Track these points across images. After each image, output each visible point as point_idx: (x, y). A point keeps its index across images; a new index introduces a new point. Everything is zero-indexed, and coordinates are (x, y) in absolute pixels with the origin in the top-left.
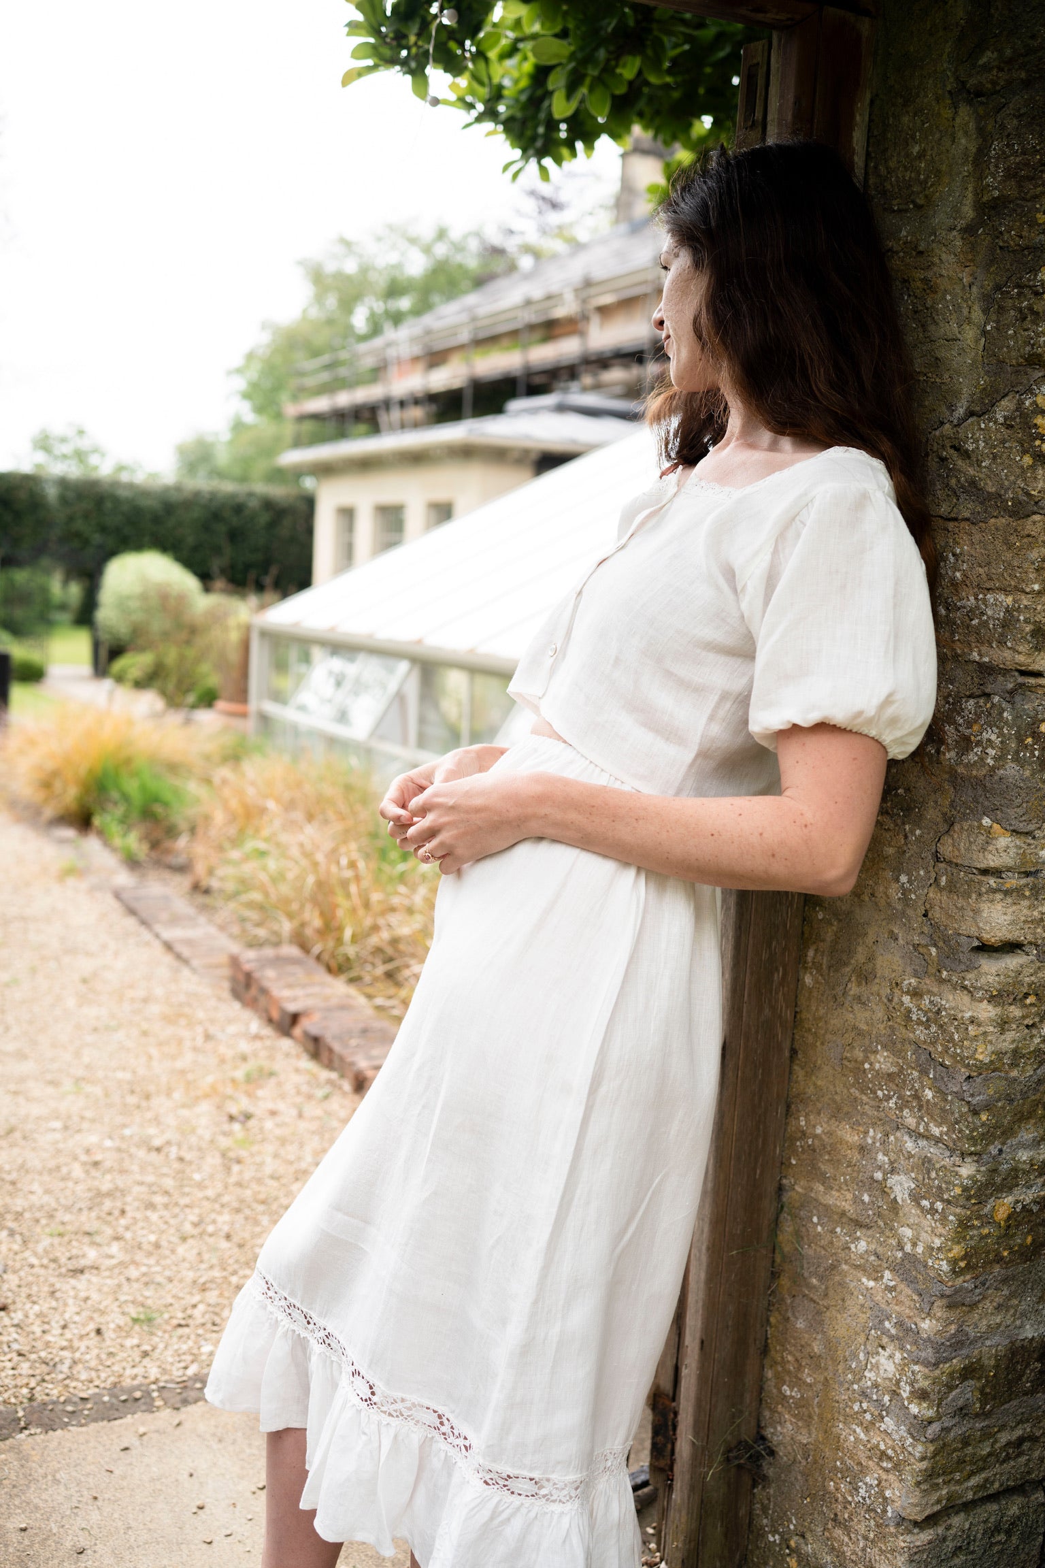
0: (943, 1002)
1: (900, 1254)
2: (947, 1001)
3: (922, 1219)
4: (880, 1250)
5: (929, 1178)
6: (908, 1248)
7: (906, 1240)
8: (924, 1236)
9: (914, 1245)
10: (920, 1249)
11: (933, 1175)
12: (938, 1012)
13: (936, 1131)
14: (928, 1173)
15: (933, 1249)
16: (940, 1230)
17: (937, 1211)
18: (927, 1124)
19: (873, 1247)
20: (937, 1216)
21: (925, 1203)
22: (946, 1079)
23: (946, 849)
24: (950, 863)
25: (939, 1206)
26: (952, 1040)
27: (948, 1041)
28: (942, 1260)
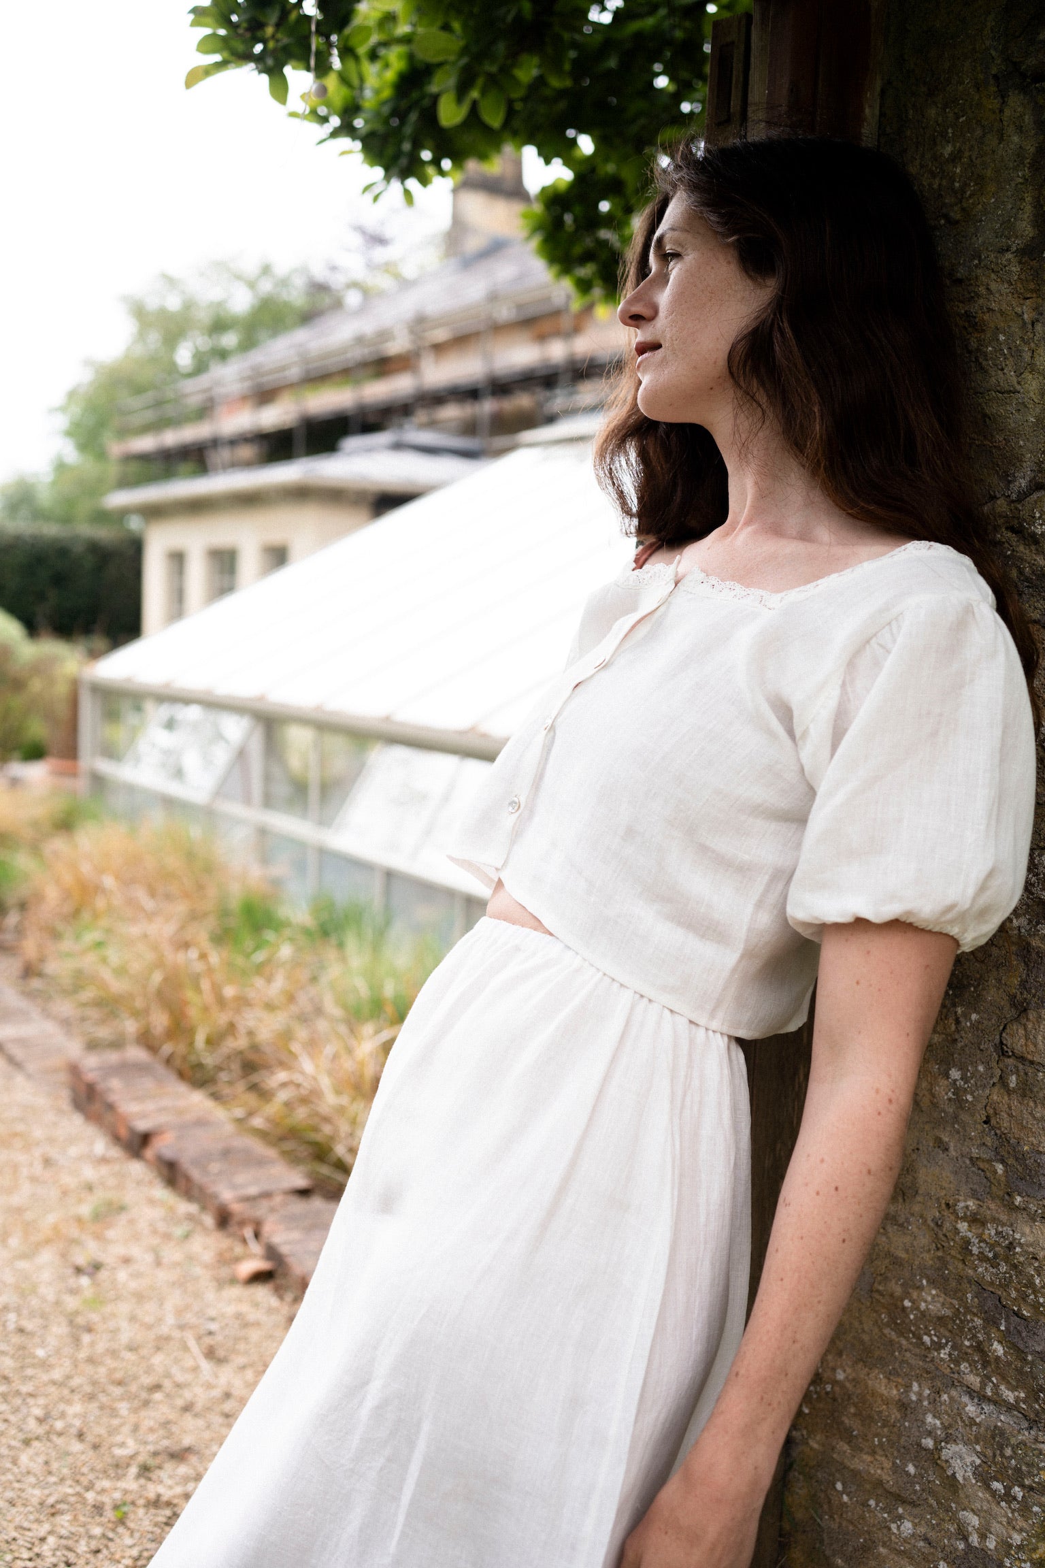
0: (1017, 1236)
1: (961, 1546)
2: (1023, 1234)
3: (994, 1506)
4: (932, 1535)
5: (1002, 1455)
6: (974, 1539)
7: (970, 1529)
8: (996, 1527)
9: (983, 1537)
10: (991, 1544)
11: (1008, 1452)
12: (1011, 1246)
13: (1010, 1396)
14: (1001, 1448)
15: (1010, 1546)
16: (1021, 1523)
17: (1015, 1498)
18: (996, 1386)
19: (922, 1530)
20: (1015, 1505)
21: (996, 1485)
22: (1024, 1334)
23: (1017, 1040)
24: (1022, 1059)
25: (1018, 1492)
26: (1031, 1284)
27: (1026, 1286)
28: (1025, 1561)
